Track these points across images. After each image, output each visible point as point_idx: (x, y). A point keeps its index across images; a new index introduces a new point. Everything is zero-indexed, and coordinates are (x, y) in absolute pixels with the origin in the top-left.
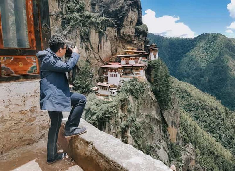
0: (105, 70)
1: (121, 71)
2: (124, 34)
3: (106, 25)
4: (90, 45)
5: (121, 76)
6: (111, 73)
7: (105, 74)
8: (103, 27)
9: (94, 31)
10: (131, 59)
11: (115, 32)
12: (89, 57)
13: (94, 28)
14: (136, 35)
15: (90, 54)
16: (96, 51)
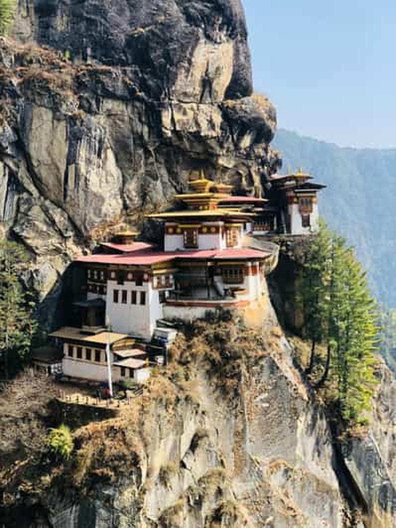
0: (92, 274)
1: (163, 277)
2: (178, 128)
3: (99, 92)
4: (30, 168)
5: (163, 300)
6: (120, 288)
7: (94, 291)
9: (47, 115)
10: (209, 228)
11: (137, 120)
12: (21, 218)
13: (46, 101)
14: (229, 137)
15: (26, 207)
16: (53, 197)
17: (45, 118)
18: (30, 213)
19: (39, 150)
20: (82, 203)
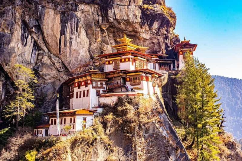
0: (71, 89)
1: (99, 82)
2: (117, 18)
4: (44, 39)
6: (79, 90)
8: (71, 5)
9: (52, 12)
11: (96, 14)
12: (39, 62)
13: (51, 5)
14: (145, 23)
15: (41, 57)
16: (54, 52)
17: (51, 13)
18: (42, 60)
19: (48, 29)
20: (68, 55)
